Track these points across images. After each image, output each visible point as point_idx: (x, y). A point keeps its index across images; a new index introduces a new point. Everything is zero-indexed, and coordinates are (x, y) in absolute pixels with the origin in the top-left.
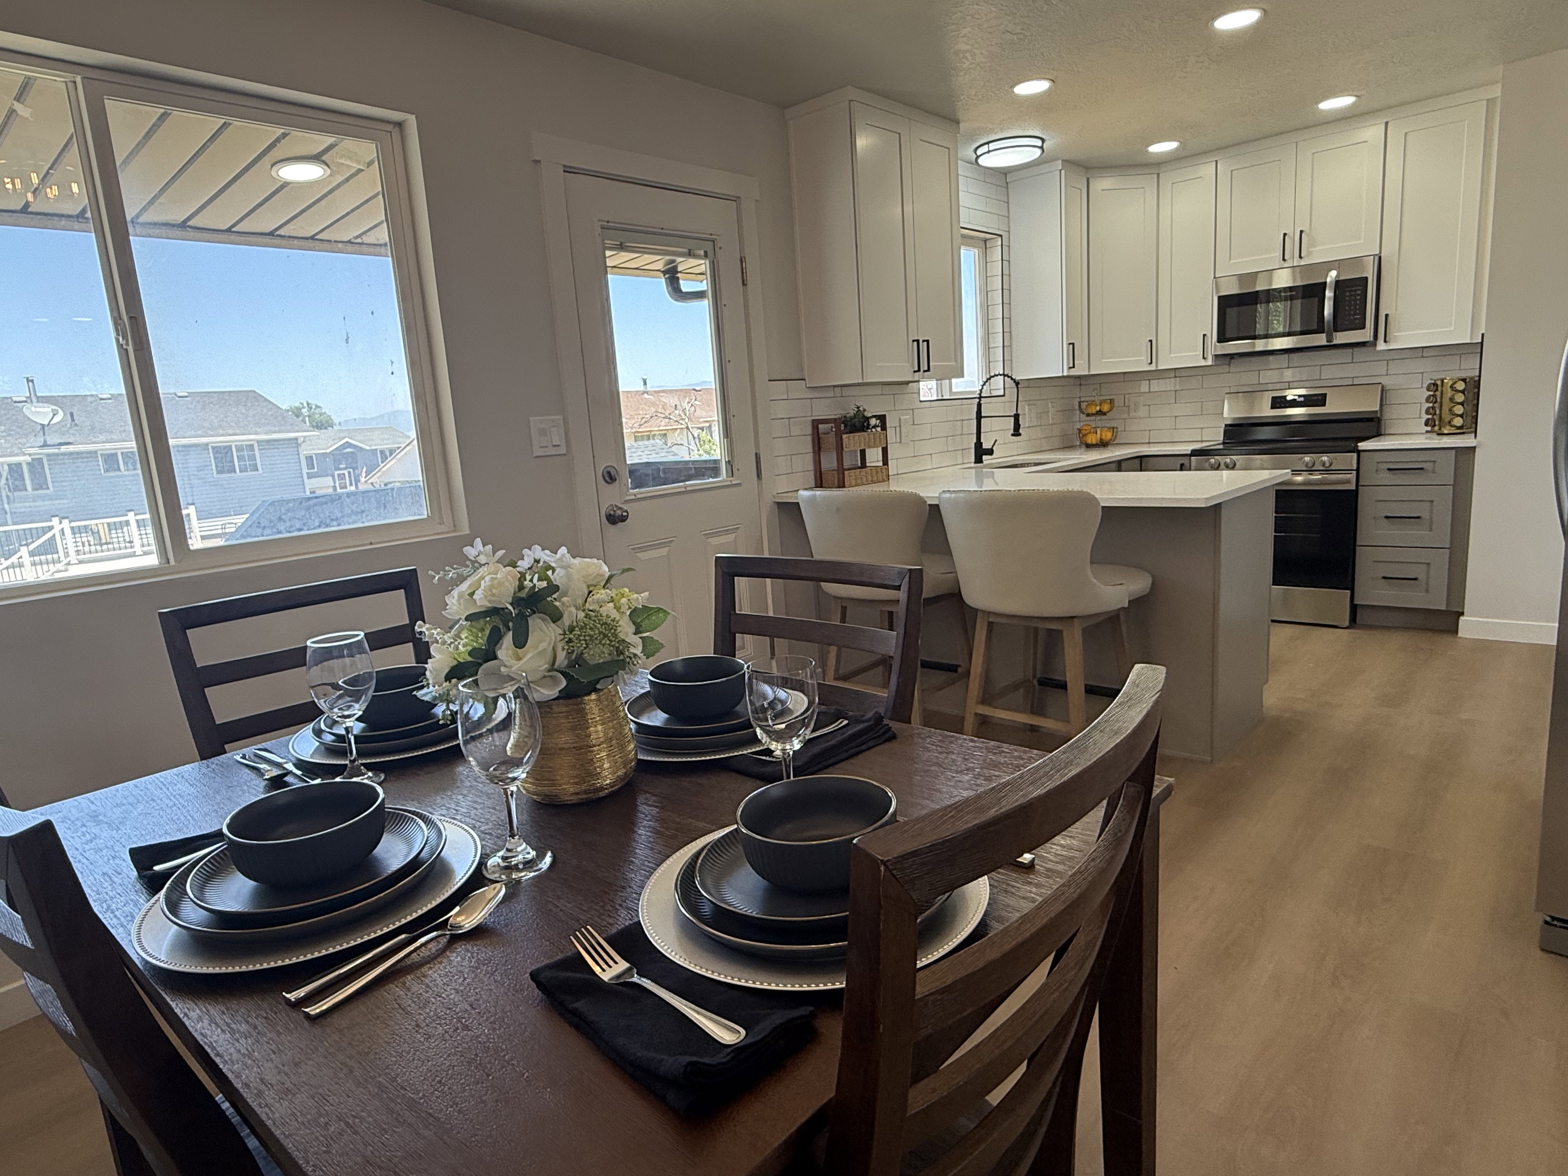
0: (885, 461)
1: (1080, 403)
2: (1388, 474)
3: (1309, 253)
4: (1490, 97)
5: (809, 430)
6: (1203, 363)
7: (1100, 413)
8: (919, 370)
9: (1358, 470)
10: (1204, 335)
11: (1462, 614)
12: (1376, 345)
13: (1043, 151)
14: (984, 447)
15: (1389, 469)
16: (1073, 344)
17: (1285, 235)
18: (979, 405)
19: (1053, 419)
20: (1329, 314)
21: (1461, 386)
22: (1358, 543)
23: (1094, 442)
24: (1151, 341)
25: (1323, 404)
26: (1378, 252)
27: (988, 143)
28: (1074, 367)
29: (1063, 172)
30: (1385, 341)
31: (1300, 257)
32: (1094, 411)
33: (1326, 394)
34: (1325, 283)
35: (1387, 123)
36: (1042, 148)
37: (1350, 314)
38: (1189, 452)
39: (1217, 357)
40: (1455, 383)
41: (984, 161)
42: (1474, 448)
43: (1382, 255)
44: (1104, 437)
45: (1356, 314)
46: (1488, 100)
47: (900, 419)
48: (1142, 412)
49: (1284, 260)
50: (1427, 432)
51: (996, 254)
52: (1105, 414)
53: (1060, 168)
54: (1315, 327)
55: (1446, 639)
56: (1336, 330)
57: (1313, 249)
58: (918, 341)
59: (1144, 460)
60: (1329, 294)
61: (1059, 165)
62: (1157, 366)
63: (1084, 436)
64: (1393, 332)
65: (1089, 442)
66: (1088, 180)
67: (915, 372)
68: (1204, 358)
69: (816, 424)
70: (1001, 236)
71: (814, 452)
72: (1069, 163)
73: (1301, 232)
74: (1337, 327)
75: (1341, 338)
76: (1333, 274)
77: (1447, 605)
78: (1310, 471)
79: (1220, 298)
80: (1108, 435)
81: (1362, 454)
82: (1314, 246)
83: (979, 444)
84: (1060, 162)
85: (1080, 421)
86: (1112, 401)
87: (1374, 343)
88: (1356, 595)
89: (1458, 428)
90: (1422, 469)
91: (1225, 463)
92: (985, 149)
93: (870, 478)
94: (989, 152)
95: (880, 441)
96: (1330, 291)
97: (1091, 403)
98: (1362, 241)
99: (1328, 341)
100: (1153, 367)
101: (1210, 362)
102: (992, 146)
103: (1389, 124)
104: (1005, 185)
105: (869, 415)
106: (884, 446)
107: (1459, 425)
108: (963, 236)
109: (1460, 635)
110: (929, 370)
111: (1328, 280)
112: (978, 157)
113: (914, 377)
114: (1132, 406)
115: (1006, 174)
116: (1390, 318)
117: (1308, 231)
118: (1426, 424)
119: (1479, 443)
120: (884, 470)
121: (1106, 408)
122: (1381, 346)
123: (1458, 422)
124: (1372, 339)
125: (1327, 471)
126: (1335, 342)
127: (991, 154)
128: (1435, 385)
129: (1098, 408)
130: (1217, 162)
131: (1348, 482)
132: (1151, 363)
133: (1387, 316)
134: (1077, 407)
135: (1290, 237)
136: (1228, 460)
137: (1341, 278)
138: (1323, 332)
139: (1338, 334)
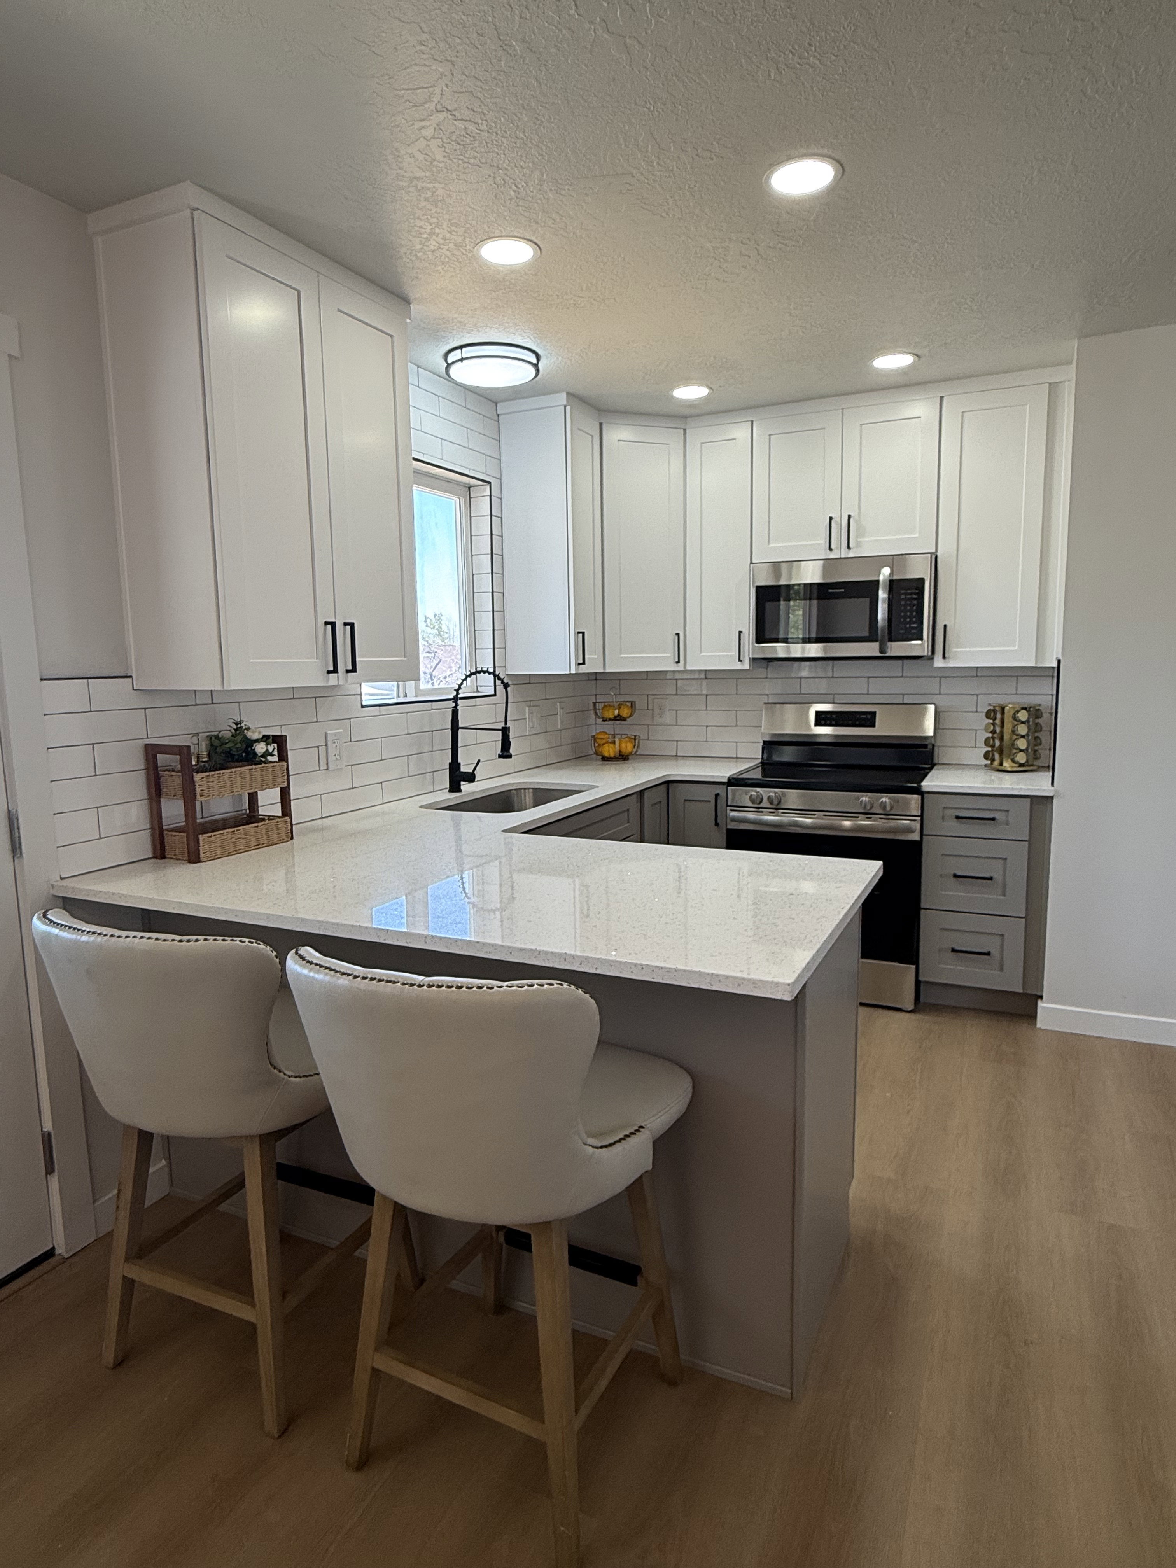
0: (286, 811)
1: (595, 704)
2: (955, 823)
3: (859, 545)
4: (1052, 381)
5: (139, 762)
6: (738, 666)
7: (619, 718)
8: (335, 670)
9: (922, 816)
10: (740, 632)
11: (1041, 997)
12: (933, 658)
13: (538, 370)
14: (463, 769)
15: (958, 817)
16: (583, 633)
17: (831, 518)
18: (455, 712)
19: (562, 722)
20: (883, 620)
21: (1023, 716)
22: (923, 905)
23: (612, 755)
24: (678, 634)
25: (873, 725)
26: (934, 551)
27: (461, 347)
28: (584, 663)
29: (568, 408)
30: (944, 657)
31: (849, 547)
32: (612, 717)
33: (875, 713)
34: (878, 581)
35: (942, 398)
36: (536, 366)
37: (906, 623)
38: (726, 780)
39: (754, 660)
40: (1018, 712)
41: (459, 373)
42: (1052, 798)
43: (939, 554)
44: (623, 750)
45: (911, 622)
46: (1050, 384)
47: (326, 734)
48: (668, 718)
49: (830, 549)
50: (986, 766)
51: (482, 506)
52: (624, 719)
53: (565, 403)
54: (866, 634)
55: (1023, 1028)
56: (890, 640)
57: (861, 539)
58: (333, 625)
59: (671, 785)
60: (883, 595)
61: (562, 398)
62: (685, 666)
63: (599, 745)
64: (952, 649)
65: (606, 754)
66: (601, 424)
67: (329, 672)
68: (740, 661)
69: (152, 752)
70: (489, 483)
71: (150, 798)
72: (576, 399)
73: (849, 517)
74: (893, 636)
75: (896, 648)
76: (886, 571)
77: (1023, 988)
78: (868, 814)
79: (758, 588)
80: (628, 748)
81: (926, 796)
82: (863, 536)
83: (454, 765)
84: (565, 394)
85: (597, 728)
86: (633, 704)
87: (931, 658)
88: (921, 971)
89: (1021, 765)
90: (993, 819)
91: (769, 798)
92: (456, 355)
93: (253, 840)
94: (462, 360)
95: (274, 780)
96: (884, 593)
97: (607, 706)
98: (917, 535)
99: (881, 652)
100: (680, 667)
101: (746, 666)
102: (467, 352)
103: (945, 400)
104: (496, 418)
105: (256, 736)
106: (285, 785)
107: (1023, 761)
108: (416, 472)
109: (1039, 1025)
110: (354, 670)
111: (881, 578)
112: (449, 365)
113: (328, 680)
114: (657, 711)
115: (496, 403)
116: (948, 629)
117: (857, 517)
118: (986, 756)
119: (1056, 791)
120: (281, 825)
121: (625, 712)
122: (939, 662)
123: (1021, 758)
124: (930, 654)
125: (887, 815)
126: (887, 655)
127: (464, 361)
128: (994, 711)
129: (616, 712)
130: (752, 422)
131: (910, 830)
132: (679, 662)
133: (945, 626)
134: (591, 707)
135: (836, 522)
136: (772, 794)
137: (895, 578)
138: (876, 641)
139: (894, 644)
